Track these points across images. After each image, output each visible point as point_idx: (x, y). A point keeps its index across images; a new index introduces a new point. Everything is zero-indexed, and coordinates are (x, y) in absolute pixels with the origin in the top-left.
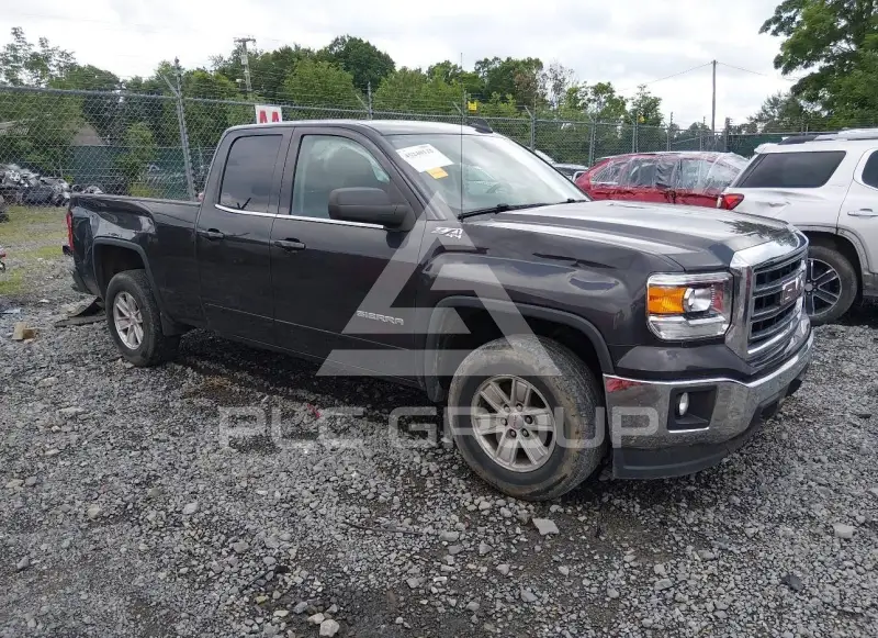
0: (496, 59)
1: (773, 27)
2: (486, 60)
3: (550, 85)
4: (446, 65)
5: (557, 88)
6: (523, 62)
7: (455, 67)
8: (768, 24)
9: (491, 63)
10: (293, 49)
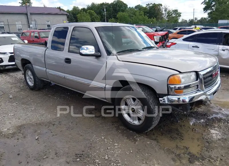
0: (151, 4)
1: (203, 3)
2: (149, 4)
3: (164, 10)
4: (139, 5)
5: (165, 10)
6: (158, 5)
7: (141, 6)
8: (203, 2)
9: (150, 5)
10: (105, 3)
